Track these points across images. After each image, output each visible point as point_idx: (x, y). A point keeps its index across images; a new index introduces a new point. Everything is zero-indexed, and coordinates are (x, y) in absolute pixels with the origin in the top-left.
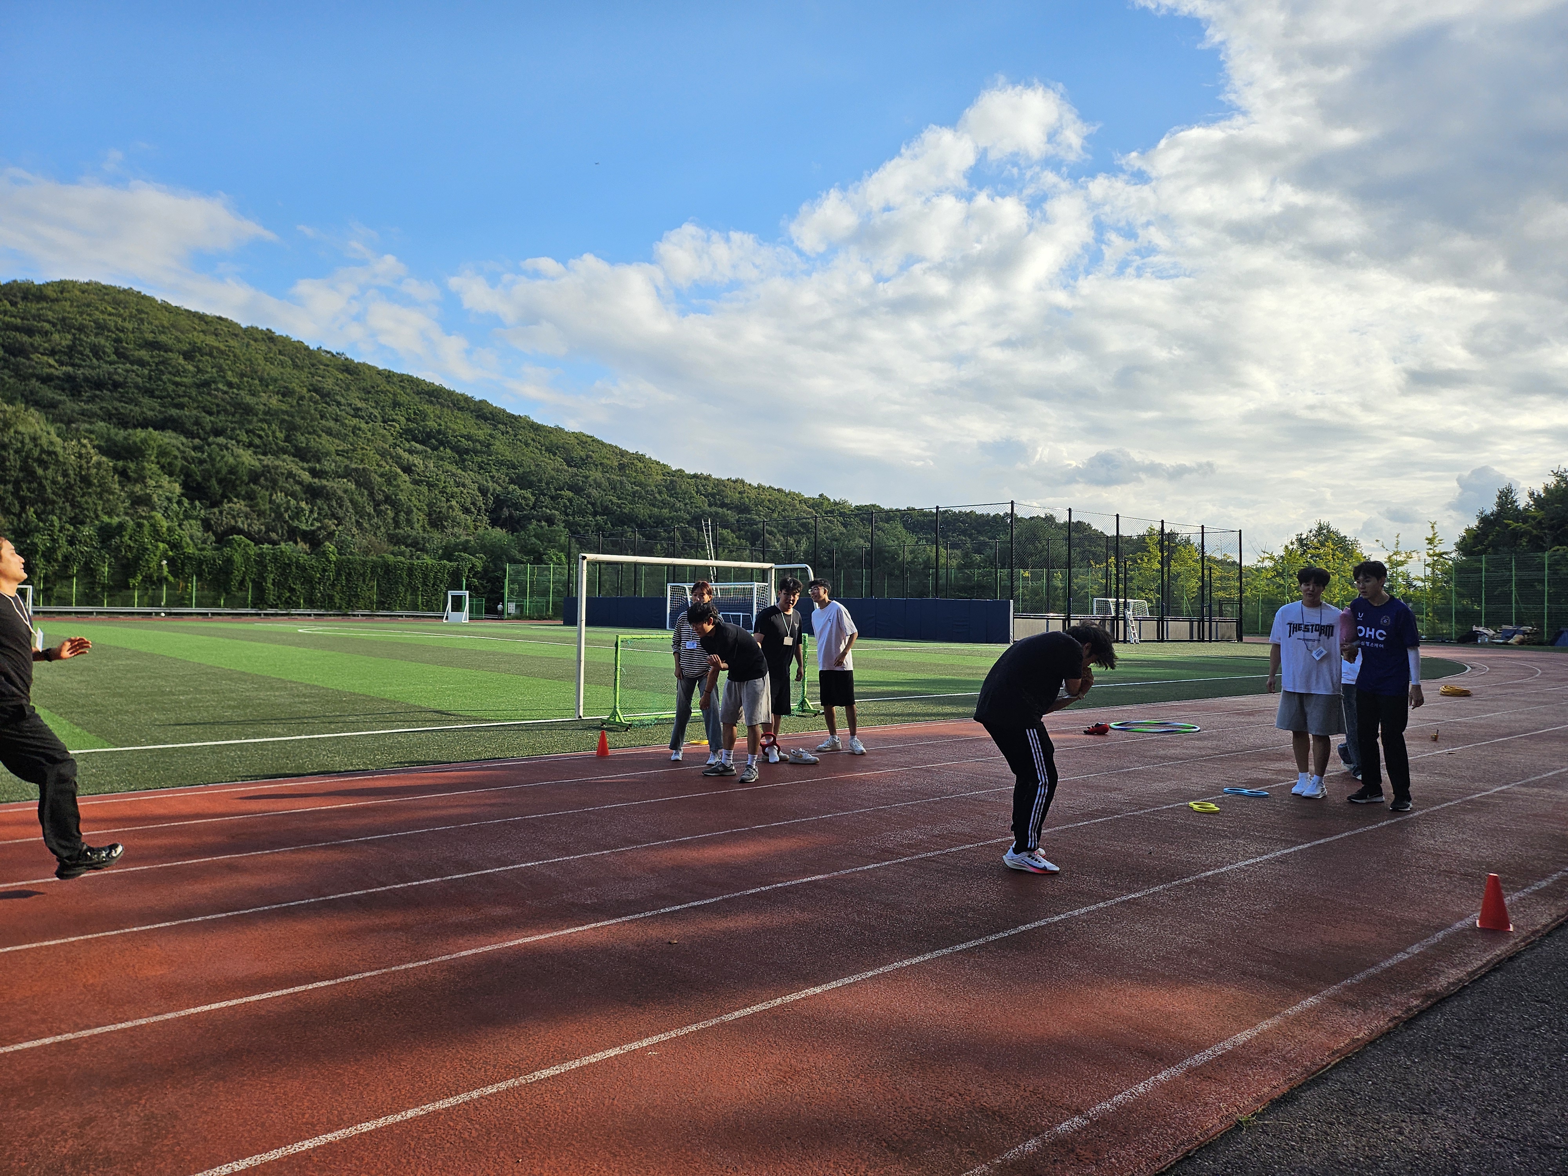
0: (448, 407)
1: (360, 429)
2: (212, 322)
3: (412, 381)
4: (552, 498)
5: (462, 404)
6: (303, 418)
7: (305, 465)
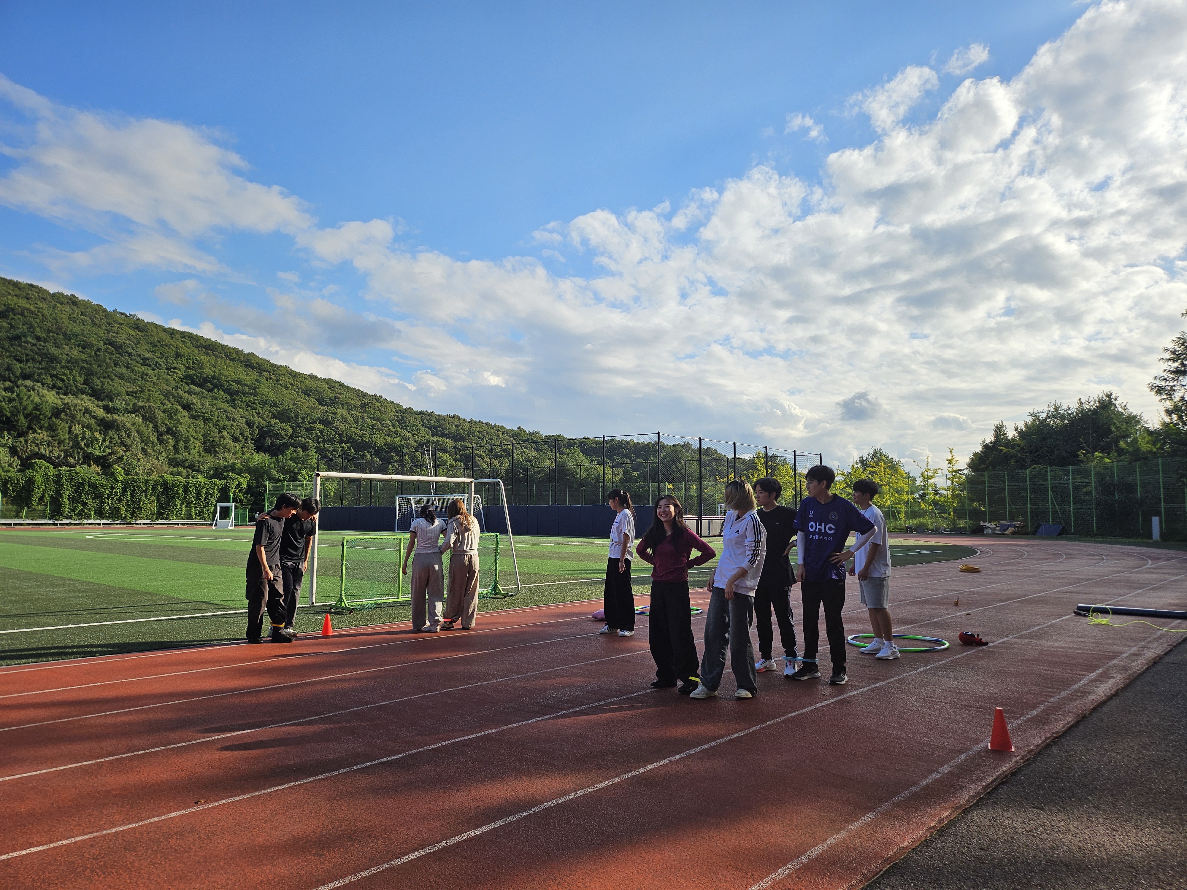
0: (222, 358)
1: (147, 375)
2: (24, 288)
3: (192, 337)
4: (307, 429)
5: (234, 356)
6: (99, 366)
7: (100, 403)
